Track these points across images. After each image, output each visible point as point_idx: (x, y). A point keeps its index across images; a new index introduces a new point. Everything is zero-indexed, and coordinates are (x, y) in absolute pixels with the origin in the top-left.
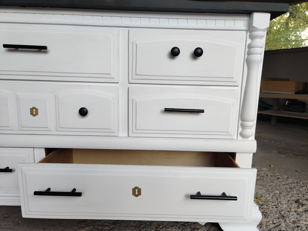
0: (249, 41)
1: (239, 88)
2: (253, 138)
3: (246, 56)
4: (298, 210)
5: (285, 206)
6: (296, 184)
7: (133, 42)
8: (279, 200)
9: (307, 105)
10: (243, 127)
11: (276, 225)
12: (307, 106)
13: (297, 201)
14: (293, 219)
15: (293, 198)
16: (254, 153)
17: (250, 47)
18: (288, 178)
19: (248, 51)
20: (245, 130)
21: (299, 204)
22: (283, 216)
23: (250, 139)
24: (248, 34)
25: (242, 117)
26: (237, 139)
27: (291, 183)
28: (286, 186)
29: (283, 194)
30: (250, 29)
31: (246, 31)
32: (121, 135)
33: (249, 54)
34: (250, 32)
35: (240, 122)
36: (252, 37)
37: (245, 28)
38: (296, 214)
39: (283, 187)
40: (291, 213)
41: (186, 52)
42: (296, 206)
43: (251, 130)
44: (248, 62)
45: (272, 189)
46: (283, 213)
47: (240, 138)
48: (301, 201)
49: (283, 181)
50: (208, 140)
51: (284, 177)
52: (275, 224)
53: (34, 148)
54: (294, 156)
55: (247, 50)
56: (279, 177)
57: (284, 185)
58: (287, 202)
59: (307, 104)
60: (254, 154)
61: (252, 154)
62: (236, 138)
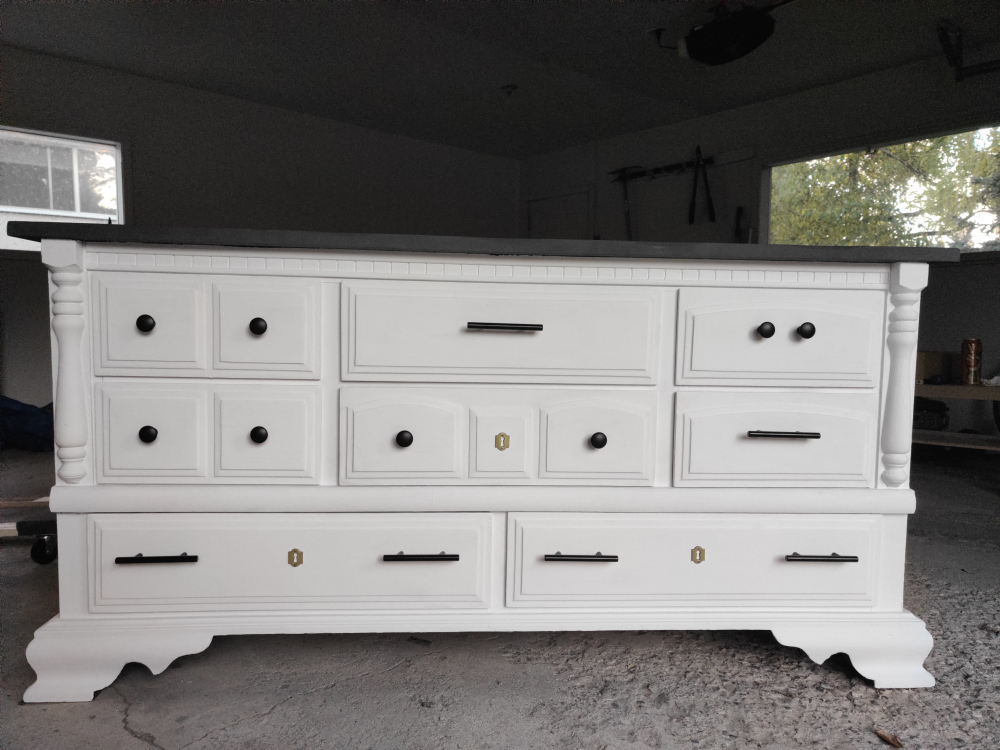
0: (891, 308)
1: (876, 391)
2: (906, 484)
3: (887, 334)
4: (991, 642)
5: (962, 636)
6: (971, 596)
7: (686, 313)
8: (945, 626)
9: (948, 409)
10: (888, 464)
11: (955, 666)
12: (948, 413)
13: (983, 627)
14: (984, 657)
15: (973, 622)
16: (909, 515)
17: (893, 318)
18: (949, 585)
19: (890, 326)
20: (891, 471)
21: (989, 631)
22: (963, 653)
23: (901, 487)
24: (889, 296)
25: (885, 444)
26: (876, 487)
27: (959, 595)
28: (949, 600)
29: (948, 615)
30: (893, 287)
31: (886, 291)
32: (656, 484)
33: (893, 330)
34: (892, 293)
35: (881, 455)
36: (897, 302)
37: (883, 286)
38: (987, 648)
39: (945, 603)
40: (977, 647)
41: (783, 330)
42: (984, 636)
43: (903, 470)
44: (892, 346)
45: (922, 607)
46: (961, 647)
47: (882, 486)
48: (991, 626)
49: (940, 592)
50: (824, 490)
51: (940, 582)
52: (951, 665)
53: (507, 512)
54: (947, 538)
55: (888, 323)
56: (929, 582)
57: (945, 598)
58: (962, 629)
59: (947, 406)
60: (911, 518)
61: (906, 518)
62: (873, 486)
